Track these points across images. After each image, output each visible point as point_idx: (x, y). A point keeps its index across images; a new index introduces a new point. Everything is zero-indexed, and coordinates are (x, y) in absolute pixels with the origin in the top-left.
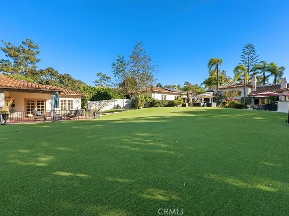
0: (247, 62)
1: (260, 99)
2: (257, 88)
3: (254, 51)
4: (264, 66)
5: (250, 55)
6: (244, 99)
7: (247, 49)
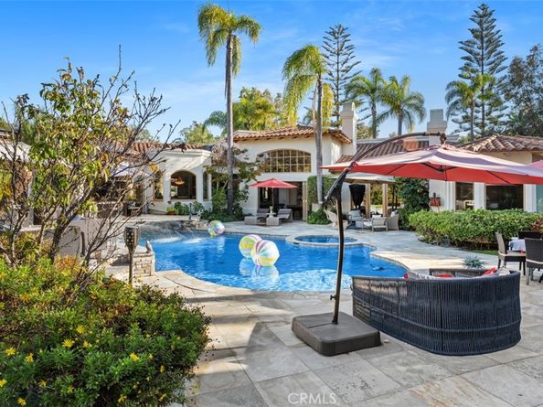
0: (335, 74)
1: (368, 186)
2: (358, 145)
3: (350, 48)
4: (373, 86)
5: (342, 58)
6: (319, 184)
7: (332, 38)
